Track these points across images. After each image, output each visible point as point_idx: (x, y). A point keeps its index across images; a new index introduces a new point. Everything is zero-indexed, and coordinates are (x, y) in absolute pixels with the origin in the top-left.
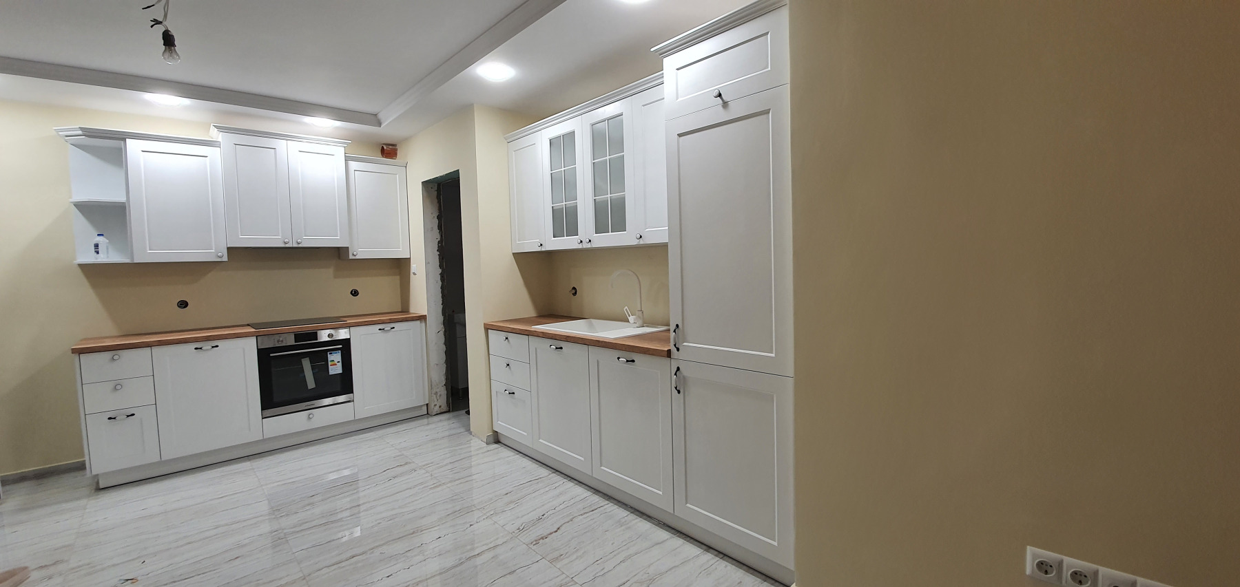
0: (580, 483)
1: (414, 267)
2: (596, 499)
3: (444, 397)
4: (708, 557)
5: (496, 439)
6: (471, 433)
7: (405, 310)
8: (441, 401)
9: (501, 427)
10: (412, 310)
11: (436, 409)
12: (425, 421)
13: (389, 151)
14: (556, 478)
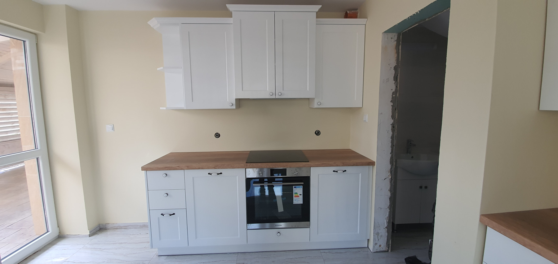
1: (364, 115)
8: (381, 242)
11: (377, 248)
13: (350, 14)
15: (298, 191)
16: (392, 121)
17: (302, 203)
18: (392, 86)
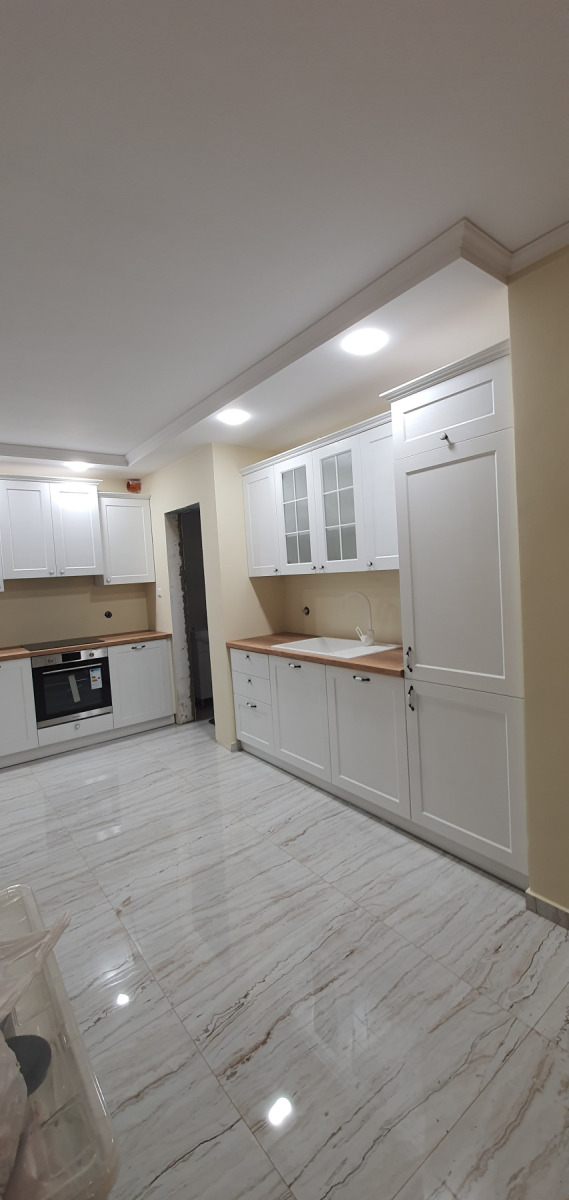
0: (320, 789)
1: (159, 590)
2: (336, 804)
3: (190, 708)
4: (445, 861)
5: (240, 747)
6: (216, 741)
7: (152, 629)
8: (186, 711)
9: (244, 736)
10: (159, 629)
11: (183, 719)
12: (173, 729)
13: (133, 486)
14: (297, 784)
15: (96, 674)
16: (182, 593)
17: (100, 686)
18: (178, 561)
